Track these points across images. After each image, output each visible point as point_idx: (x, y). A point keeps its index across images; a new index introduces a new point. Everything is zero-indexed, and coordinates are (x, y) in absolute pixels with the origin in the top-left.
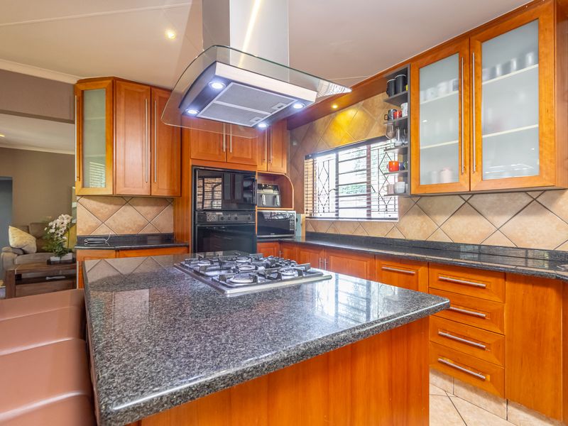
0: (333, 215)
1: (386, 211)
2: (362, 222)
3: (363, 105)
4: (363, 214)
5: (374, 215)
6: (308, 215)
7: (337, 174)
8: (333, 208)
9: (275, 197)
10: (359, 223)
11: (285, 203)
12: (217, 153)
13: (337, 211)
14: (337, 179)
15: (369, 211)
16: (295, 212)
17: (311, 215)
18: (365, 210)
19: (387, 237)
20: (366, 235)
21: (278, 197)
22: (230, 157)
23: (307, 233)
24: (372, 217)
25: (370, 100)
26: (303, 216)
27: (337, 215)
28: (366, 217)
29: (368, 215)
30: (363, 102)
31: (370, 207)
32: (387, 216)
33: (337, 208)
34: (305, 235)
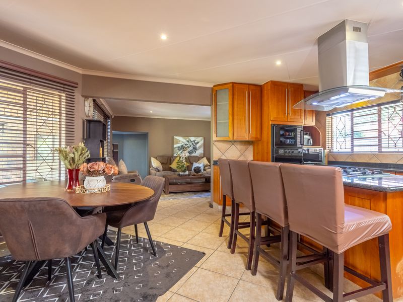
0: (350, 150)
1: (395, 147)
2: (376, 154)
3: (376, 82)
4: (376, 149)
7: (352, 124)
9: (309, 139)
10: (373, 155)
11: (316, 143)
12: (283, 117)
13: (353, 148)
14: (352, 128)
15: (380, 147)
16: (322, 148)
17: (330, 150)
18: (377, 147)
19: (398, 163)
20: (380, 162)
21: (311, 140)
22: (289, 118)
24: (383, 150)
25: (382, 79)
26: (326, 151)
27: (352, 150)
28: (377, 151)
29: (379, 150)
30: (376, 80)
31: (381, 145)
32: (396, 150)
33: (352, 146)
34: (327, 163)
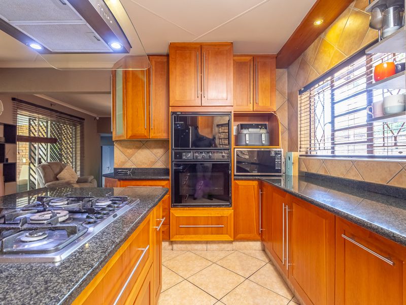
1: (396, 145)
2: (355, 161)
5: (378, 152)
6: (304, 153)
7: (333, 103)
8: (329, 145)
10: (352, 163)
13: (333, 148)
14: (333, 108)
15: (371, 147)
16: (281, 150)
17: (307, 153)
19: (391, 184)
20: (360, 179)
23: (300, 172)
24: (375, 154)
26: (296, 154)
27: (333, 152)
28: (366, 154)
29: (369, 152)
31: (371, 140)
32: (396, 153)
33: (333, 144)
34: (297, 175)
